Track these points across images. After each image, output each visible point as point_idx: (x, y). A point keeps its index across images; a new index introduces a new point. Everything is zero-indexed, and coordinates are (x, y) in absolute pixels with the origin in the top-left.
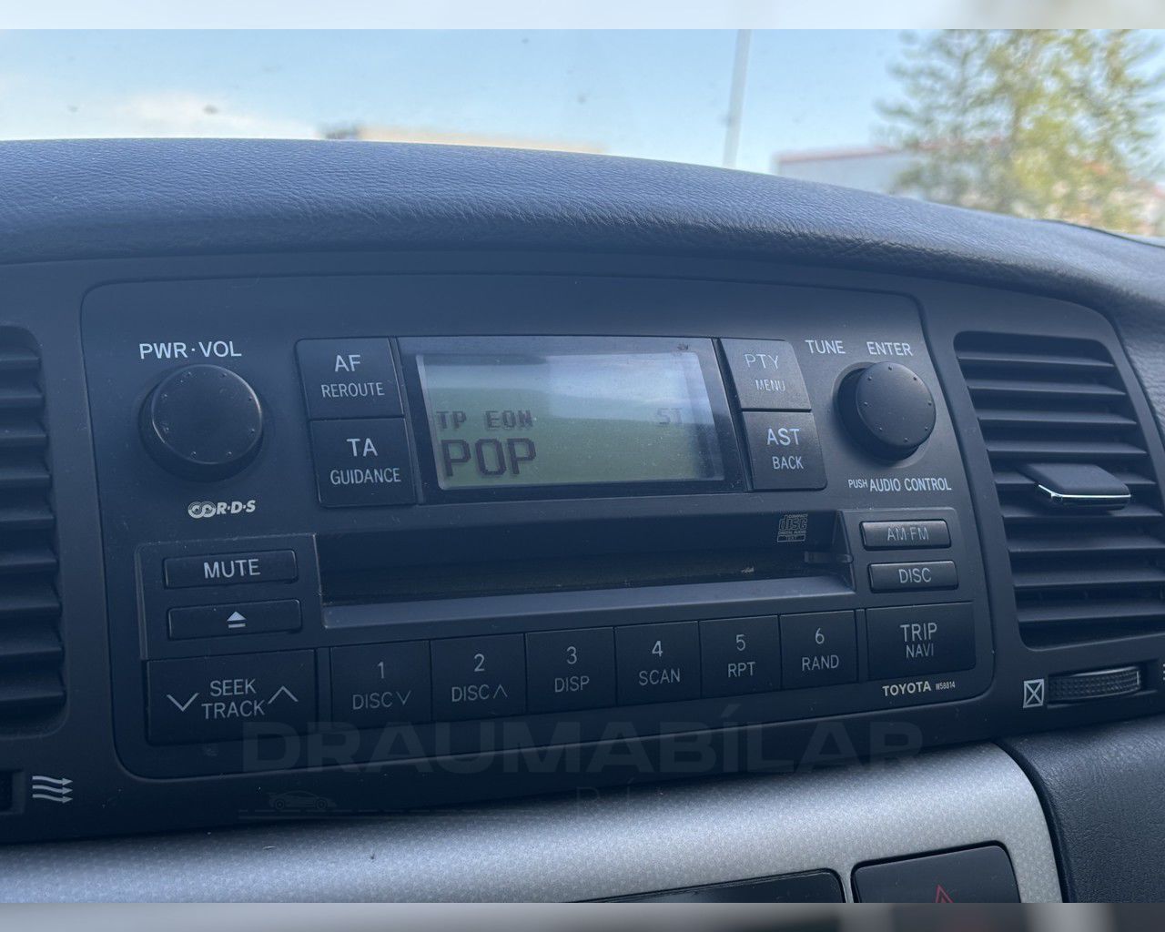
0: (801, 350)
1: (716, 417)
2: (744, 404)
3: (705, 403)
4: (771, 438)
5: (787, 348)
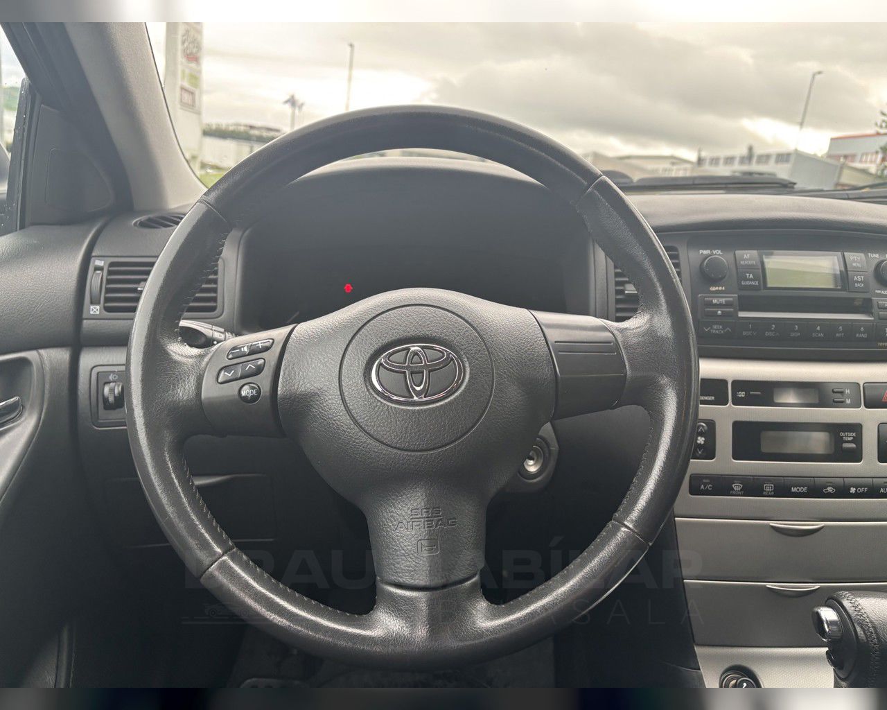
0: (866, 256)
1: (841, 271)
2: (849, 269)
3: (837, 268)
4: (855, 278)
5: (862, 255)
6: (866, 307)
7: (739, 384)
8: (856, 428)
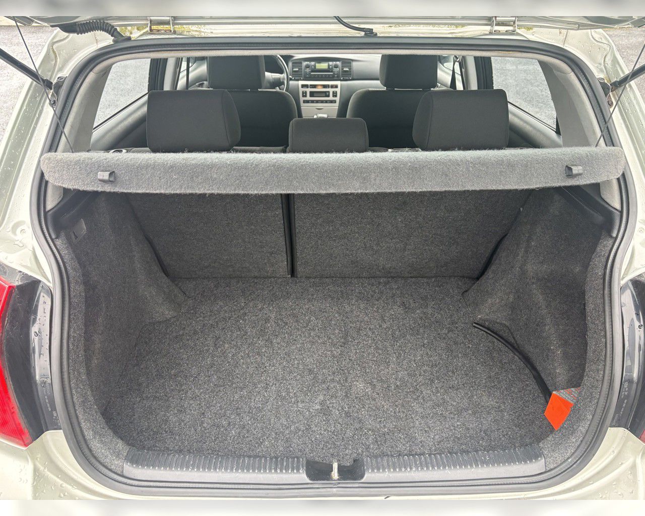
0: (332, 63)
4: (330, 67)
6: (332, 72)
7: (311, 85)
8: (329, 92)
